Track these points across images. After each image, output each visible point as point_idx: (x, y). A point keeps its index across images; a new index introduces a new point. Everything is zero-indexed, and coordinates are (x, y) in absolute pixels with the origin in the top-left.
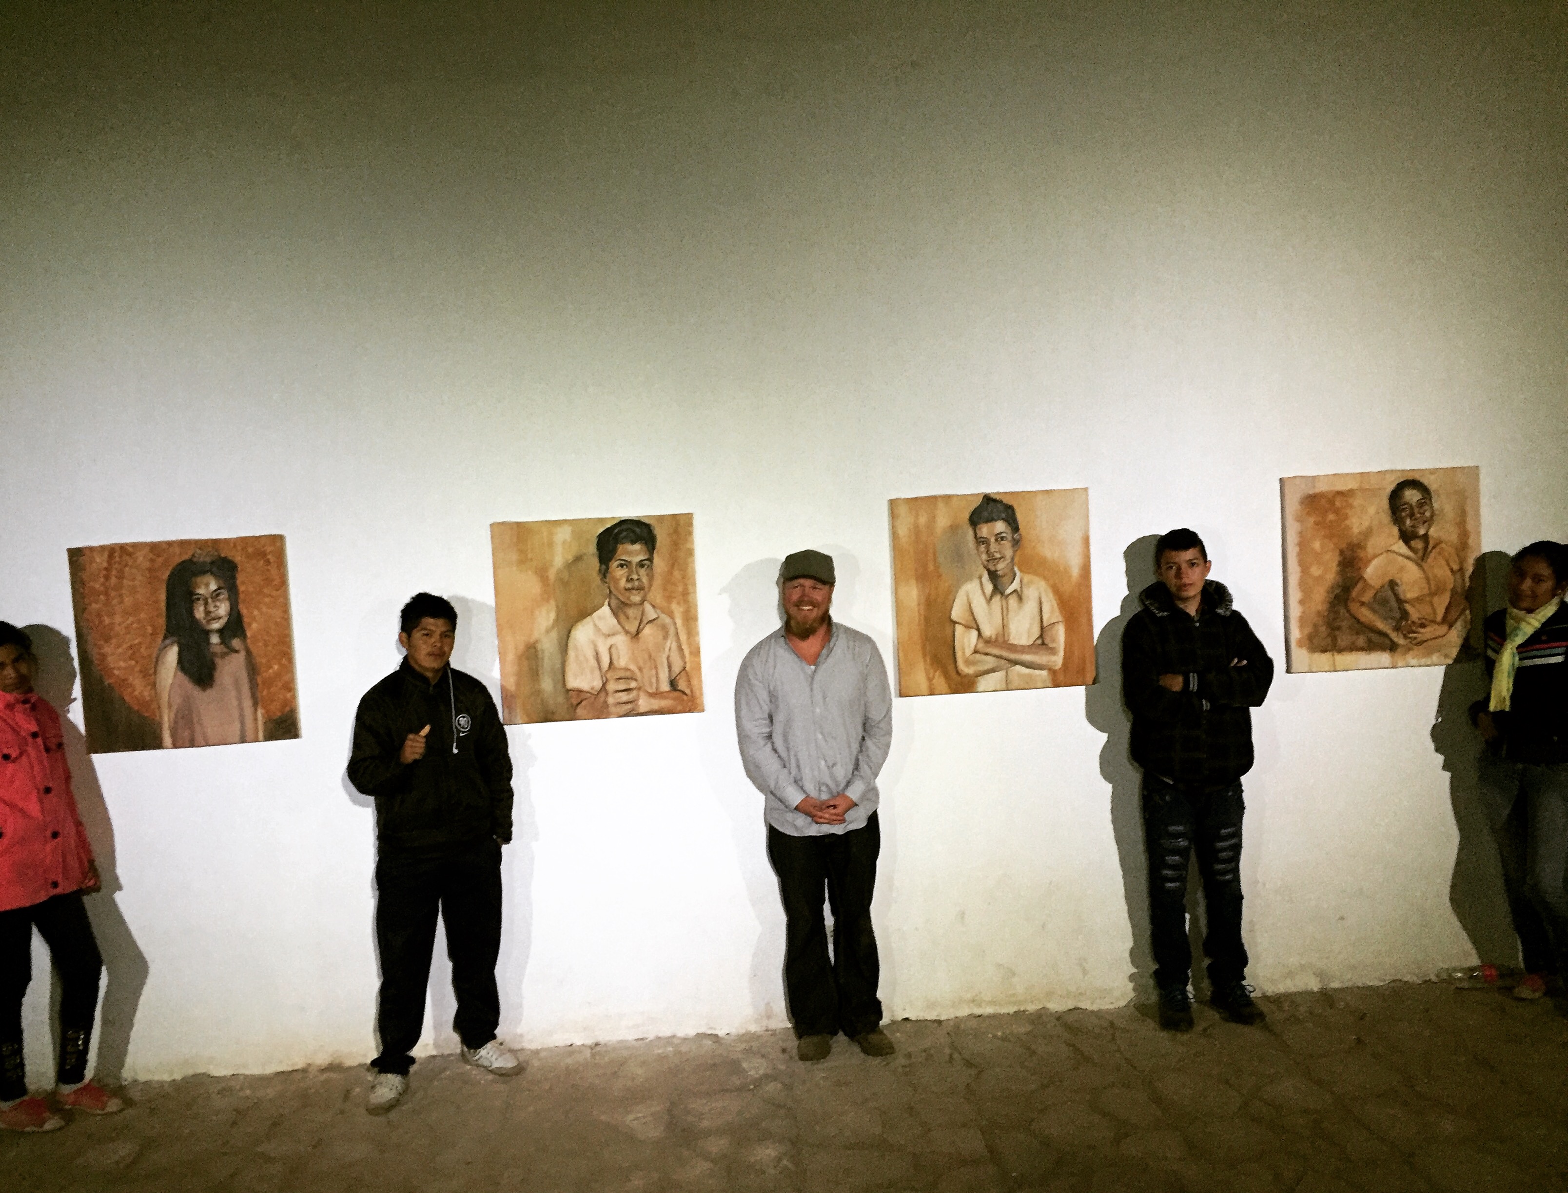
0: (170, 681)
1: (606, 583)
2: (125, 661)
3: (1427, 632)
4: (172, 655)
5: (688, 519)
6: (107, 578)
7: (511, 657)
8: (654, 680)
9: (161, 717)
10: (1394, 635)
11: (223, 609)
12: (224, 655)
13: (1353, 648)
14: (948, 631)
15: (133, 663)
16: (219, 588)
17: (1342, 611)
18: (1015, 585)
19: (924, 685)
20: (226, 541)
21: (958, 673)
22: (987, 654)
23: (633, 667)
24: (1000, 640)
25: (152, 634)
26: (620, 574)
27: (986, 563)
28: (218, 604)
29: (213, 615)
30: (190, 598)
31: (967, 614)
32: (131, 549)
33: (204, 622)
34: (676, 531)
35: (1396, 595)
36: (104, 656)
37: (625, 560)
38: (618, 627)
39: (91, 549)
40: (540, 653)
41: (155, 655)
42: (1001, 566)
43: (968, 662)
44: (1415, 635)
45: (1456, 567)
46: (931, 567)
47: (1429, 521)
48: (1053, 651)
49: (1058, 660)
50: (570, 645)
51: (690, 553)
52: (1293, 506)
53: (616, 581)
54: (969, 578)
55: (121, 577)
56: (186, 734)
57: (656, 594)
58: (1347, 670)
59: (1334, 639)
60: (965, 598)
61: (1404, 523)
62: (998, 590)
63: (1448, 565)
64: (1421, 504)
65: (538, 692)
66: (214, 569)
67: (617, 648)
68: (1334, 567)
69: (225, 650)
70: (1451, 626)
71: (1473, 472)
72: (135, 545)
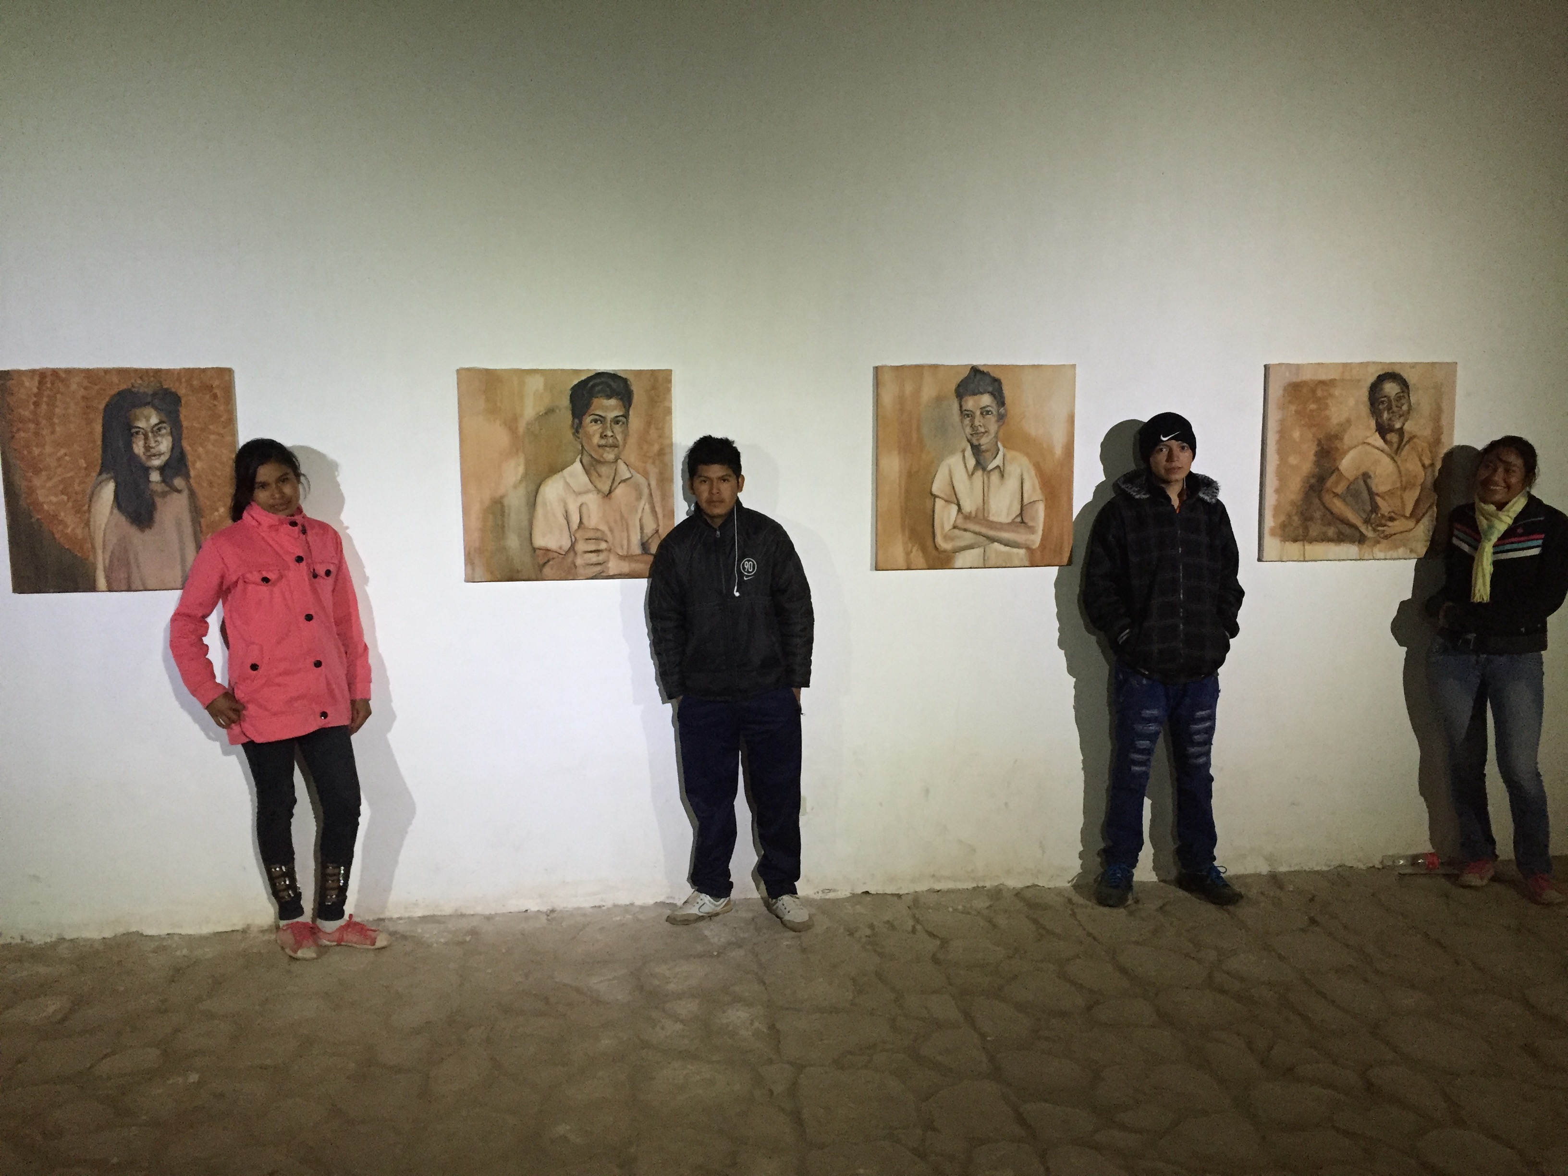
0: (105, 520)
1: (579, 438)
2: (56, 495)
3: (1397, 526)
4: (108, 491)
5: (666, 376)
6: (36, 404)
7: (476, 508)
8: (625, 542)
9: (95, 558)
10: (1363, 529)
11: (164, 445)
12: (164, 495)
13: (1324, 539)
14: (929, 505)
15: (65, 498)
16: (161, 422)
17: (1316, 501)
18: (998, 461)
19: (901, 559)
20: (168, 371)
21: (936, 548)
22: (965, 530)
23: (604, 528)
24: (980, 516)
25: (86, 469)
26: (594, 429)
27: (969, 437)
28: (159, 439)
29: (153, 451)
30: (130, 432)
31: (949, 488)
32: (63, 375)
33: (143, 458)
34: (654, 388)
35: (1369, 489)
36: (31, 490)
37: (600, 416)
38: (590, 486)
39: (19, 373)
40: (506, 508)
41: (89, 491)
42: (984, 441)
43: (946, 537)
44: (1385, 528)
45: (1427, 462)
46: (914, 436)
47: (1405, 416)
48: (1032, 530)
49: (1036, 539)
50: (539, 500)
51: (668, 411)
52: (1276, 392)
53: (589, 437)
54: (952, 453)
55: (52, 404)
56: (123, 575)
57: (631, 453)
58: (1315, 561)
59: (1306, 529)
60: (947, 472)
61: (1381, 417)
62: (980, 465)
63: (1421, 460)
64: (1399, 398)
65: (503, 549)
66: (156, 402)
67: (588, 509)
68: (1311, 457)
69: (167, 489)
70: (1418, 521)
71: (1452, 367)
72: (69, 372)
